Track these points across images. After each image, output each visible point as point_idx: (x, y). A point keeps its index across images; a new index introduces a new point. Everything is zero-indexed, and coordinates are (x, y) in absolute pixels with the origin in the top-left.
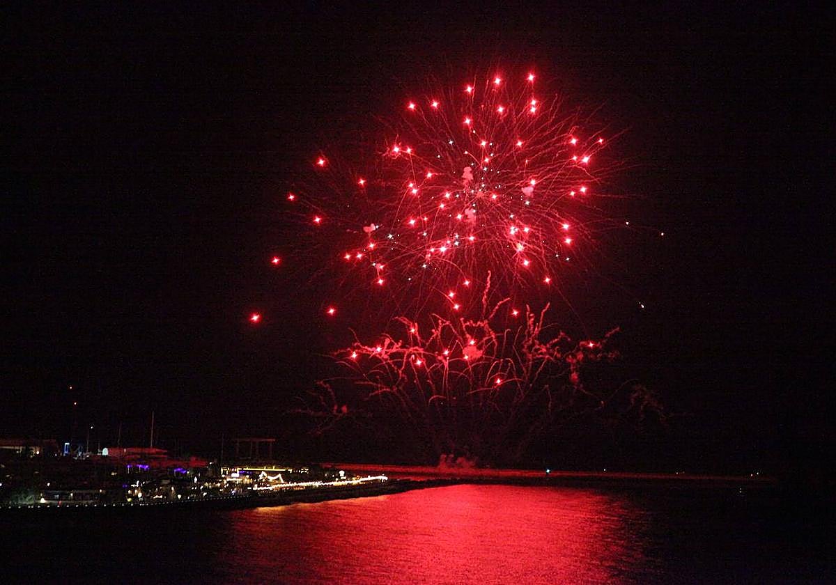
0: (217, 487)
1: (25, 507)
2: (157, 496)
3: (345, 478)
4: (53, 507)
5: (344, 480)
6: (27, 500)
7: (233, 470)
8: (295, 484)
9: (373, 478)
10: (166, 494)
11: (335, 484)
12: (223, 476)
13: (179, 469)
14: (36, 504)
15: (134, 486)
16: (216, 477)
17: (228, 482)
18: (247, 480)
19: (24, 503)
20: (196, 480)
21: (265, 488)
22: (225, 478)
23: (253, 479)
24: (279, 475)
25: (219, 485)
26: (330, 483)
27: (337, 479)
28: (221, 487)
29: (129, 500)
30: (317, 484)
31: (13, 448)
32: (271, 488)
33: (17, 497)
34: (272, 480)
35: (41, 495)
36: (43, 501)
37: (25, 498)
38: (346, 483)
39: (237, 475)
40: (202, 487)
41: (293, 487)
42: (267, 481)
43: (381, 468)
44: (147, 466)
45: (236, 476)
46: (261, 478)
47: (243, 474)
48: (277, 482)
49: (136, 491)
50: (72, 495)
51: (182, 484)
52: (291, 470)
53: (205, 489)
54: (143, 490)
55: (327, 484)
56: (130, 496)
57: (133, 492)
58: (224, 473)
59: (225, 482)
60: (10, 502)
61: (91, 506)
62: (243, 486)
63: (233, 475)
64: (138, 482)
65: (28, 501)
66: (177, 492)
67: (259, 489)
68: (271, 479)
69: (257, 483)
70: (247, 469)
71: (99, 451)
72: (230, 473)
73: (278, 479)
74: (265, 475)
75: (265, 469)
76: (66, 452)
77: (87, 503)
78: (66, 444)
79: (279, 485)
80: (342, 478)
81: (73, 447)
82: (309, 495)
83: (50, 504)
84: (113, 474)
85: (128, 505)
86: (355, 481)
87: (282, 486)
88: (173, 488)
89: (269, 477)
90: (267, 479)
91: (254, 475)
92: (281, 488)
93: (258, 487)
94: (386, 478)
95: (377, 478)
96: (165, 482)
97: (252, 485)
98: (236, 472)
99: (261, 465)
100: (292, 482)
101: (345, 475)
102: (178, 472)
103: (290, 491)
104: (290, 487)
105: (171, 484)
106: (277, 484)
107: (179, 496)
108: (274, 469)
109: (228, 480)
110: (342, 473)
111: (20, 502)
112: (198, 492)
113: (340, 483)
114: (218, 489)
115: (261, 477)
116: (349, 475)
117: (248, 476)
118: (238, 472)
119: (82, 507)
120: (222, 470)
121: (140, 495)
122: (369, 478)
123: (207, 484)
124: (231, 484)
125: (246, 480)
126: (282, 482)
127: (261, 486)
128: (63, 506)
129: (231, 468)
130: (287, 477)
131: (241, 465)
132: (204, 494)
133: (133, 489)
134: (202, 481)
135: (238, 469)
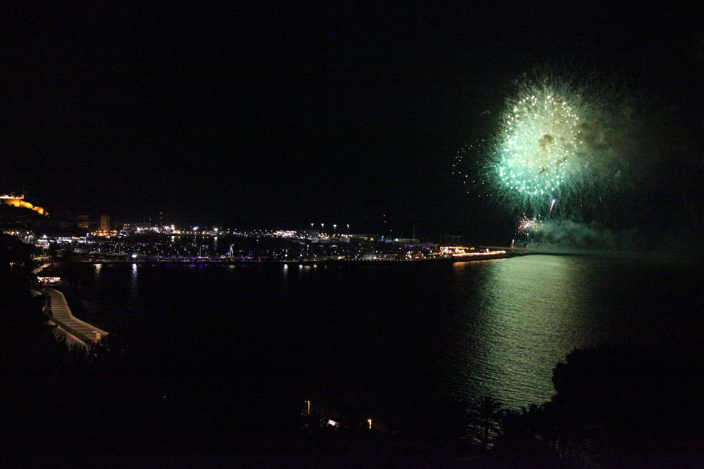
1: (369, 260)
2: (417, 257)
3: (489, 252)
4: (379, 261)
8: (469, 254)
9: (500, 252)
10: (420, 256)
11: (485, 254)
12: (441, 250)
14: (373, 259)
16: (438, 251)
18: (450, 252)
20: (431, 251)
21: (458, 255)
24: (463, 250)
25: (440, 253)
27: (486, 252)
28: (441, 255)
29: (406, 258)
30: (478, 254)
32: (460, 255)
33: (366, 256)
34: (460, 252)
35: (374, 256)
36: (375, 258)
37: (369, 257)
38: (489, 254)
40: (433, 254)
42: (458, 253)
43: (502, 248)
44: (413, 246)
45: (446, 250)
47: (449, 249)
50: (385, 256)
51: (426, 253)
52: (467, 248)
53: (435, 255)
54: (412, 255)
55: (482, 254)
60: (363, 258)
61: (392, 261)
62: (449, 254)
64: (409, 252)
66: (424, 256)
68: (460, 251)
69: (454, 253)
71: (394, 240)
72: (444, 249)
73: (463, 252)
74: (458, 250)
75: (457, 248)
76: (382, 240)
77: (391, 259)
78: (382, 237)
79: (463, 254)
81: (385, 238)
82: (474, 258)
83: (378, 259)
84: (400, 248)
85: (406, 261)
86: (493, 253)
87: (465, 254)
88: (422, 255)
91: (453, 250)
93: (455, 255)
94: (505, 252)
96: (420, 252)
97: (452, 254)
99: (456, 246)
102: (424, 248)
103: (467, 257)
104: (467, 255)
105: (422, 253)
107: (425, 258)
108: (461, 248)
109: (443, 251)
110: (487, 250)
111: (367, 258)
112: (432, 256)
113: (487, 254)
114: (439, 255)
115: (456, 251)
116: (490, 250)
117: (451, 250)
119: (389, 261)
120: (441, 248)
121: (410, 257)
122: (498, 252)
123: (435, 253)
124: (445, 253)
128: (382, 260)
129: (444, 247)
130: (466, 251)
131: (448, 246)
132: (435, 257)
133: (408, 254)
134: (433, 252)
135: (447, 248)
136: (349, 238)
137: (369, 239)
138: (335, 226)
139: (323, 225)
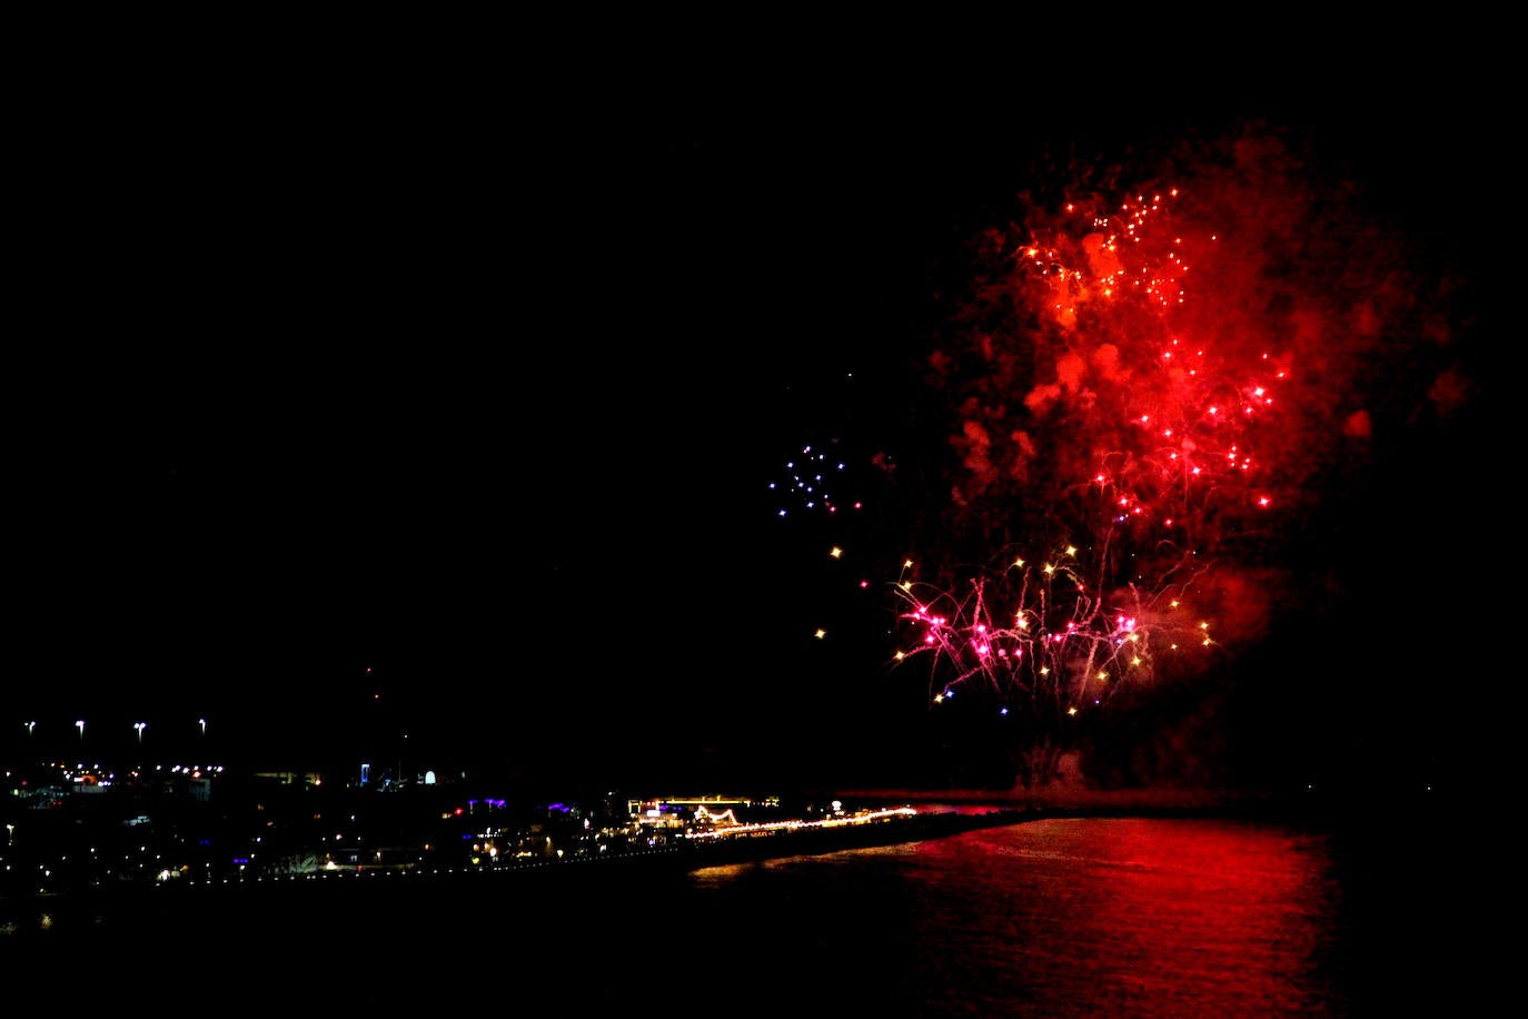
0: (624, 834)
1: (301, 878)
2: (522, 854)
3: (842, 813)
4: (349, 876)
5: (840, 817)
6: (304, 865)
7: (649, 804)
8: (757, 826)
9: (891, 812)
10: (538, 846)
11: (827, 823)
12: (633, 815)
13: (557, 806)
14: (320, 873)
15: (482, 836)
16: (621, 818)
17: (643, 826)
18: (674, 821)
19: (300, 870)
20: (587, 823)
21: (706, 834)
22: (636, 819)
23: (685, 819)
24: (729, 812)
25: (626, 831)
26: (818, 824)
27: (828, 816)
28: (631, 834)
29: (476, 861)
30: (794, 825)
31: (275, 775)
32: (716, 835)
33: (288, 862)
34: (718, 821)
35: (328, 856)
36: (331, 866)
37: (302, 861)
38: (844, 822)
39: (656, 813)
40: (597, 836)
41: (753, 832)
42: (708, 824)
43: (903, 794)
44: (502, 802)
45: (654, 816)
46: (697, 818)
47: (667, 810)
48: (725, 823)
49: (486, 846)
50: (379, 854)
51: (566, 832)
52: (748, 803)
53: (604, 839)
54: (497, 843)
55: (813, 824)
56: (476, 854)
57: (482, 847)
58: (635, 809)
59: (637, 826)
60: (277, 870)
61: (411, 874)
62: (668, 831)
63: (650, 813)
64: (489, 830)
65: (307, 868)
66: (556, 846)
67: (695, 836)
68: (715, 818)
69: (691, 825)
70: (673, 802)
71: (419, 777)
72: (645, 810)
73: (727, 819)
74: (706, 811)
75: (703, 802)
76: (364, 780)
77: (406, 870)
78: (364, 766)
79: (729, 829)
80: (837, 814)
81: (376, 772)
82: (783, 841)
83: (343, 871)
84: (445, 816)
85: (474, 870)
86: (861, 818)
87: (736, 829)
88: (548, 839)
89: (711, 816)
90: (708, 819)
91: (686, 813)
92: (733, 835)
93: (694, 832)
94: (913, 812)
95: (897, 811)
96: (535, 829)
97: (682, 830)
98: (654, 808)
99: (699, 796)
100: (752, 823)
101: (842, 808)
102: (554, 810)
103: (748, 840)
104: (748, 833)
105: (543, 834)
106: (726, 827)
107: (560, 853)
108: (718, 801)
109: (642, 821)
110: (837, 805)
111: (292, 869)
112: (592, 845)
113: (834, 823)
114: (625, 837)
115: (698, 815)
116: (850, 809)
117: (675, 815)
118: (658, 807)
119: (396, 875)
120: (630, 805)
121: (493, 852)
122: (885, 812)
123: (605, 831)
124: (648, 829)
125: (671, 821)
126: (735, 823)
127: (699, 831)
128: (365, 875)
129: (645, 801)
130: (743, 815)
131: (663, 795)
132: (603, 848)
133: (481, 843)
134: (596, 826)
135: (657, 803)
136: (207, 782)
137: (300, 782)
138: (140, 727)
139: (80, 724)
